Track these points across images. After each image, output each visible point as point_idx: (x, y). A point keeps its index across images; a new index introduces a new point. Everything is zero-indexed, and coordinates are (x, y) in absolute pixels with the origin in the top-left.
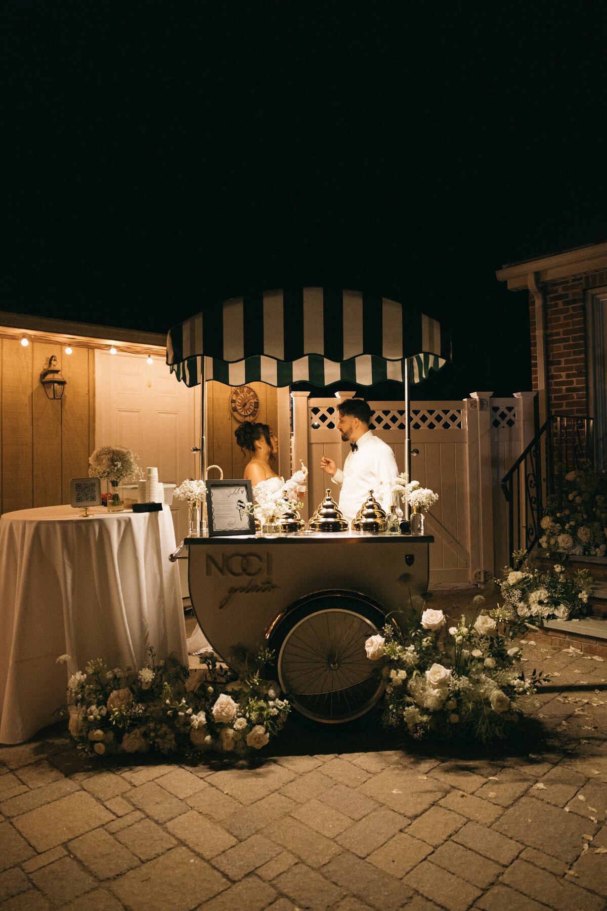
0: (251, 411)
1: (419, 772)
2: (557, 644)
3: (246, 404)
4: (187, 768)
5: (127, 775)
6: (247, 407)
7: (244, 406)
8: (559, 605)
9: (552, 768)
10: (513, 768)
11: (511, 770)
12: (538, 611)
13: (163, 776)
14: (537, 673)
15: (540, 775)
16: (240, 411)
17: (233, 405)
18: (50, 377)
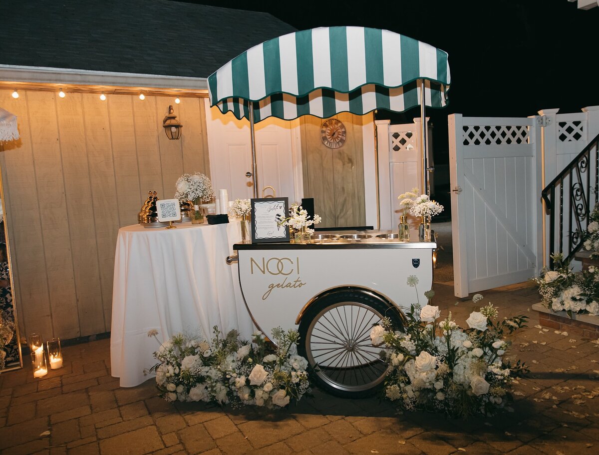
0: (340, 139)
1: (402, 437)
2: (588, 335)
3: (334, 134)
4: (230, 416)
5: (187, 417)
6: (335, 136)
7: (333, 135)
8: (592, 302)
9: (521, 446)
10: (485, 442)
11: (481, 444)
12: (570, 307)
13: (211, 420)
14: (521, 363)
15: (505, 451)
16: (329, 140)
17: (324, 135)
18: (168, 122)
